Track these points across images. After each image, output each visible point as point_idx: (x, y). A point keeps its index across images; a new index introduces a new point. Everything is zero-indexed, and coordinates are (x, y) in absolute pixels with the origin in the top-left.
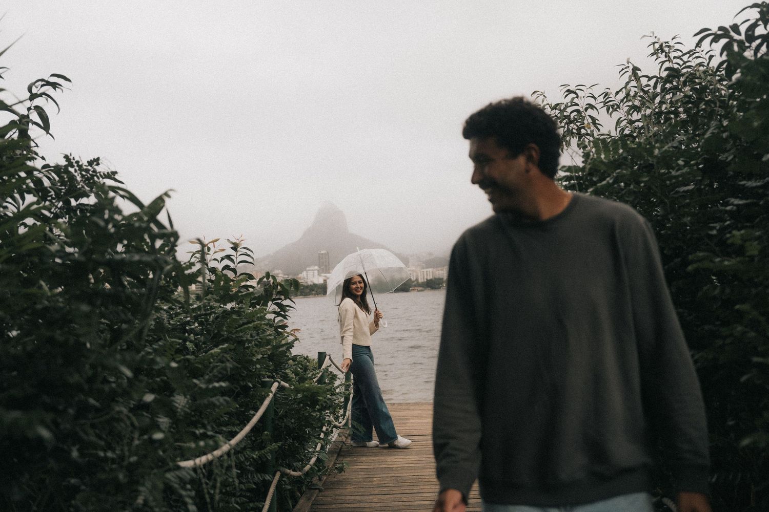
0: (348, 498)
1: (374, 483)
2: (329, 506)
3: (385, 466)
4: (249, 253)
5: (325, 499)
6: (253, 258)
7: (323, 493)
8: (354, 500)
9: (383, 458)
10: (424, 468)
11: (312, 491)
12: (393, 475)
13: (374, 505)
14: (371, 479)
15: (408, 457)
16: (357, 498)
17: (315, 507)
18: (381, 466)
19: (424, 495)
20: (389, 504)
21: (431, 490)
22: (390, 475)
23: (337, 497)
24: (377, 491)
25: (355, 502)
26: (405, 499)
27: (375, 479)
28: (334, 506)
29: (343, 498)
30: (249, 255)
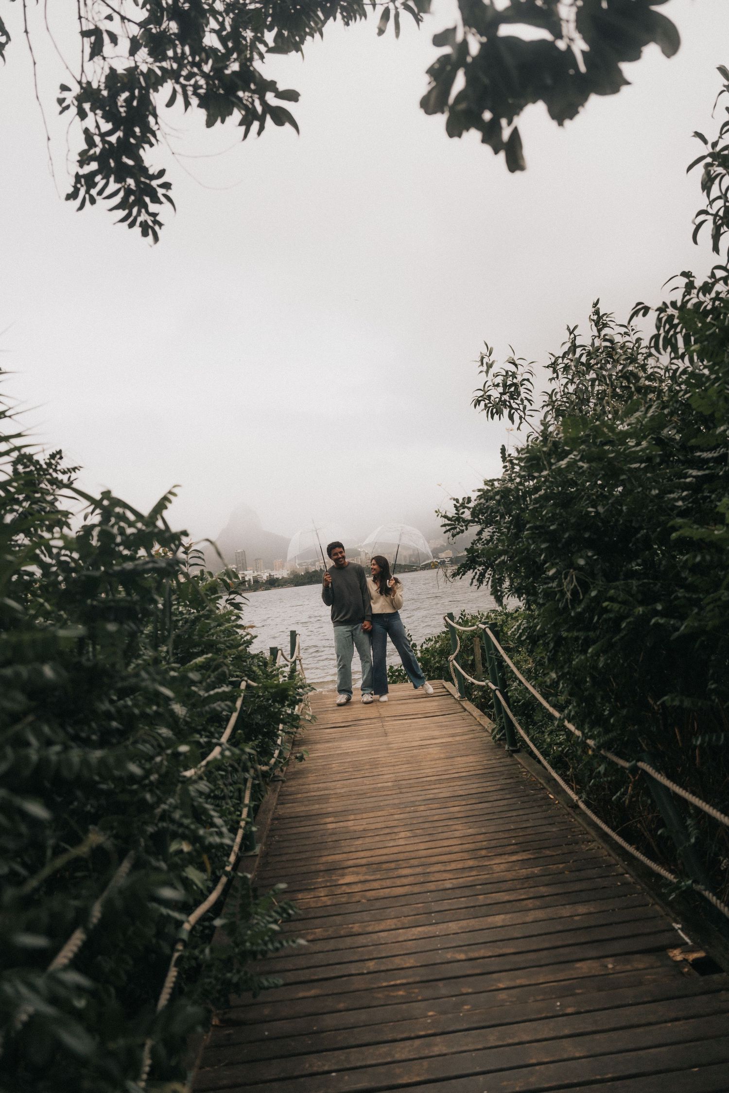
0: (312, 786)
1: (334, 769)
2: (295, 796)
3: (340, 752)
4: (200, 555)
5: (290, 789)
6: (203, 560)
7: (287, 784)
8: (318, 788)
9: (336, 744)
10: (377, 751)
11: (276, 783)
12: (350, 760)
13: (338, 791)
14: (330, 766)
15: (360, 741)
16: (320, 785)
17: (281, 798)
18: (337, 752)
19: (385, 777)
20: (353, 789)
21: (390, 772)
22: (348, 760)
23: (301, 787)
24: (339, 776)
25: (319, 790)
26: (368, 783)
27: (334, 765)
28: (300, 796)
29: (307, 786)
30: (199, 557)
